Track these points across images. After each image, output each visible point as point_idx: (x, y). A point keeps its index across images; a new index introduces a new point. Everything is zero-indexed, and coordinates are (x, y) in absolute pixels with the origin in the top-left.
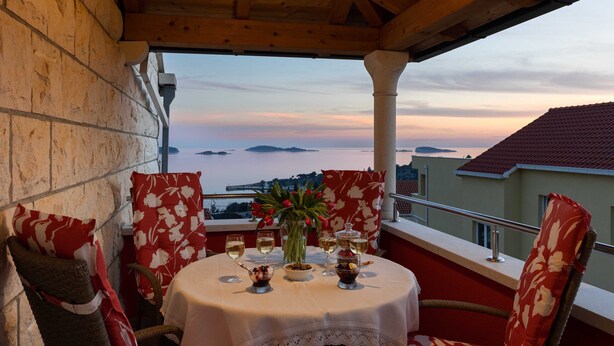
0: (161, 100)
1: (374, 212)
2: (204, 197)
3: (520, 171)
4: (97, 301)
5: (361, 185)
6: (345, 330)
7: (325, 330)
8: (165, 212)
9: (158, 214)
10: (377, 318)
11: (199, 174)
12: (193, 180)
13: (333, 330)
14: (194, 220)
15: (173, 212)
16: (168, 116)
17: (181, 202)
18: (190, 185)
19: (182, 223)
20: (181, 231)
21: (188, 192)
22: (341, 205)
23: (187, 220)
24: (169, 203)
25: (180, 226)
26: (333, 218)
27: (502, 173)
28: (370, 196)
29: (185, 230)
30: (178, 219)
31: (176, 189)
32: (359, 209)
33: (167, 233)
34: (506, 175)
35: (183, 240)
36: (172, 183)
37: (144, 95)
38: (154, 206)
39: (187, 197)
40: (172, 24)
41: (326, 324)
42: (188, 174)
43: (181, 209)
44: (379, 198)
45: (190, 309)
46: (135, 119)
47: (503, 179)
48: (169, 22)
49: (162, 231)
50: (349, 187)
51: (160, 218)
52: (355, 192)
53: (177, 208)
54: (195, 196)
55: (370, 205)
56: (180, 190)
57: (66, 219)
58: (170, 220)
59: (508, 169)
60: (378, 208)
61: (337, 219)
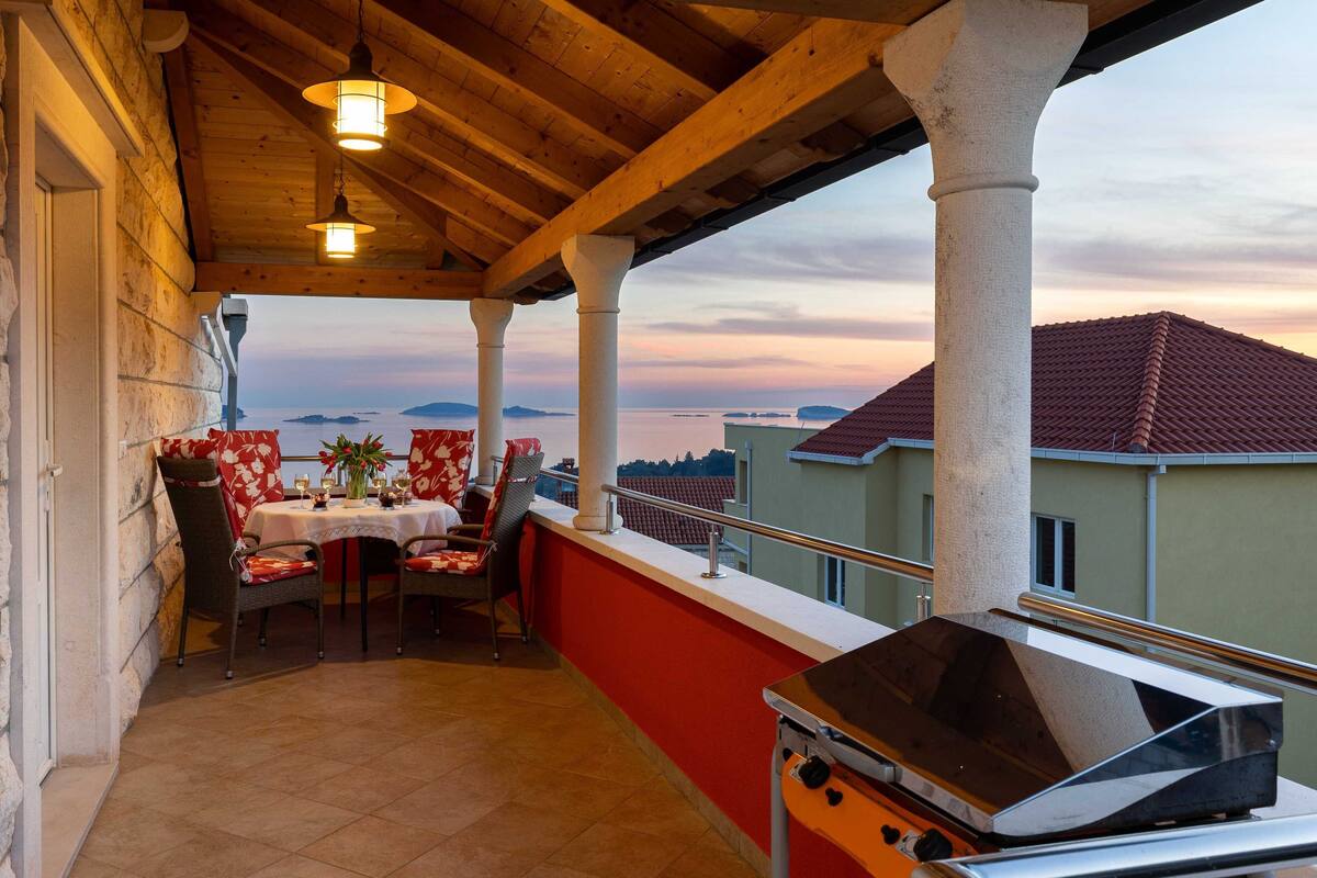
0: (226, 335)
1: (460, 471)
2: (281, 459)
3: (896, 449)
4: (218, 480)
5: (449, 444)
6: (371, 526)
7: (357, 525)
8: (242, 469)
9: (235, 469)
10: (398, 522)
11: (277, 432)
12: (270, 438)
13: (363, 526)
14: (271, 477)
15: (250, 469)
16: (236, 360)
17: (258, 460)
18: (266, 443)
19: (259, 479)
20: (258, 487)
21: (265, 449)
22: (428, 465)
23: (264, 477)
24: (246, 459)
25: (257, 483)
26: (419, 479)
27: (860, 455)
28: (457, 455)
29: (263, 486)
30: (255, 476)
31: (253, 446)
32: (445, 469)
33: (244, 488)
34: (868, 458)
35: (260, 496)
36: (249, 441)
37: (208, 338)
38: (231, 462)
39: (264, 455)
40: (247, 272)
41: (358, 522)
42: (265, 432)
43: (258, 466)
44: (466, 457)
45: (266, 520)
46: (202, 371)
47: (863, 467)
48: (243, 270)
49: (239, 485)
50: (437, 447)
51: (237, 473)
52: (443, 452)
53: (253, 464)
54: (272, 454)
55: (456, 465)
56: (256, 448)
57: (200, 441)
58: (247, 476)
59: (873, 447)
60: (464, 467)
61: (423, 479)
